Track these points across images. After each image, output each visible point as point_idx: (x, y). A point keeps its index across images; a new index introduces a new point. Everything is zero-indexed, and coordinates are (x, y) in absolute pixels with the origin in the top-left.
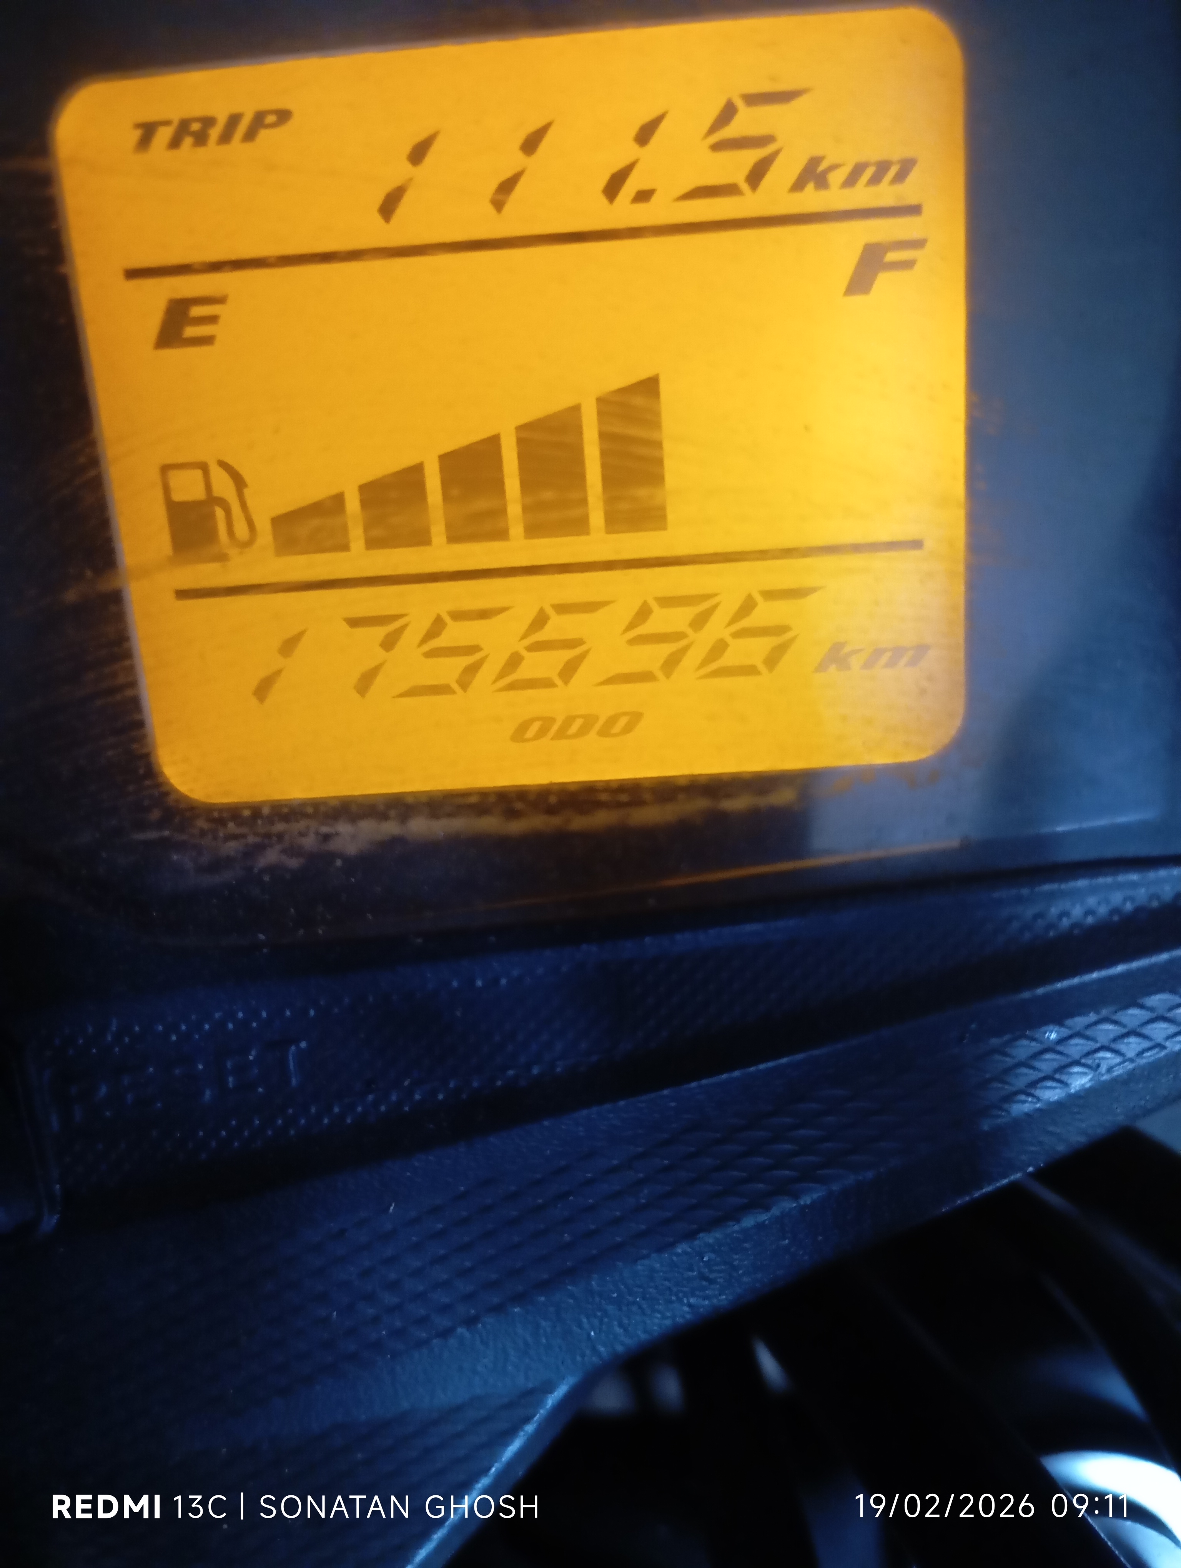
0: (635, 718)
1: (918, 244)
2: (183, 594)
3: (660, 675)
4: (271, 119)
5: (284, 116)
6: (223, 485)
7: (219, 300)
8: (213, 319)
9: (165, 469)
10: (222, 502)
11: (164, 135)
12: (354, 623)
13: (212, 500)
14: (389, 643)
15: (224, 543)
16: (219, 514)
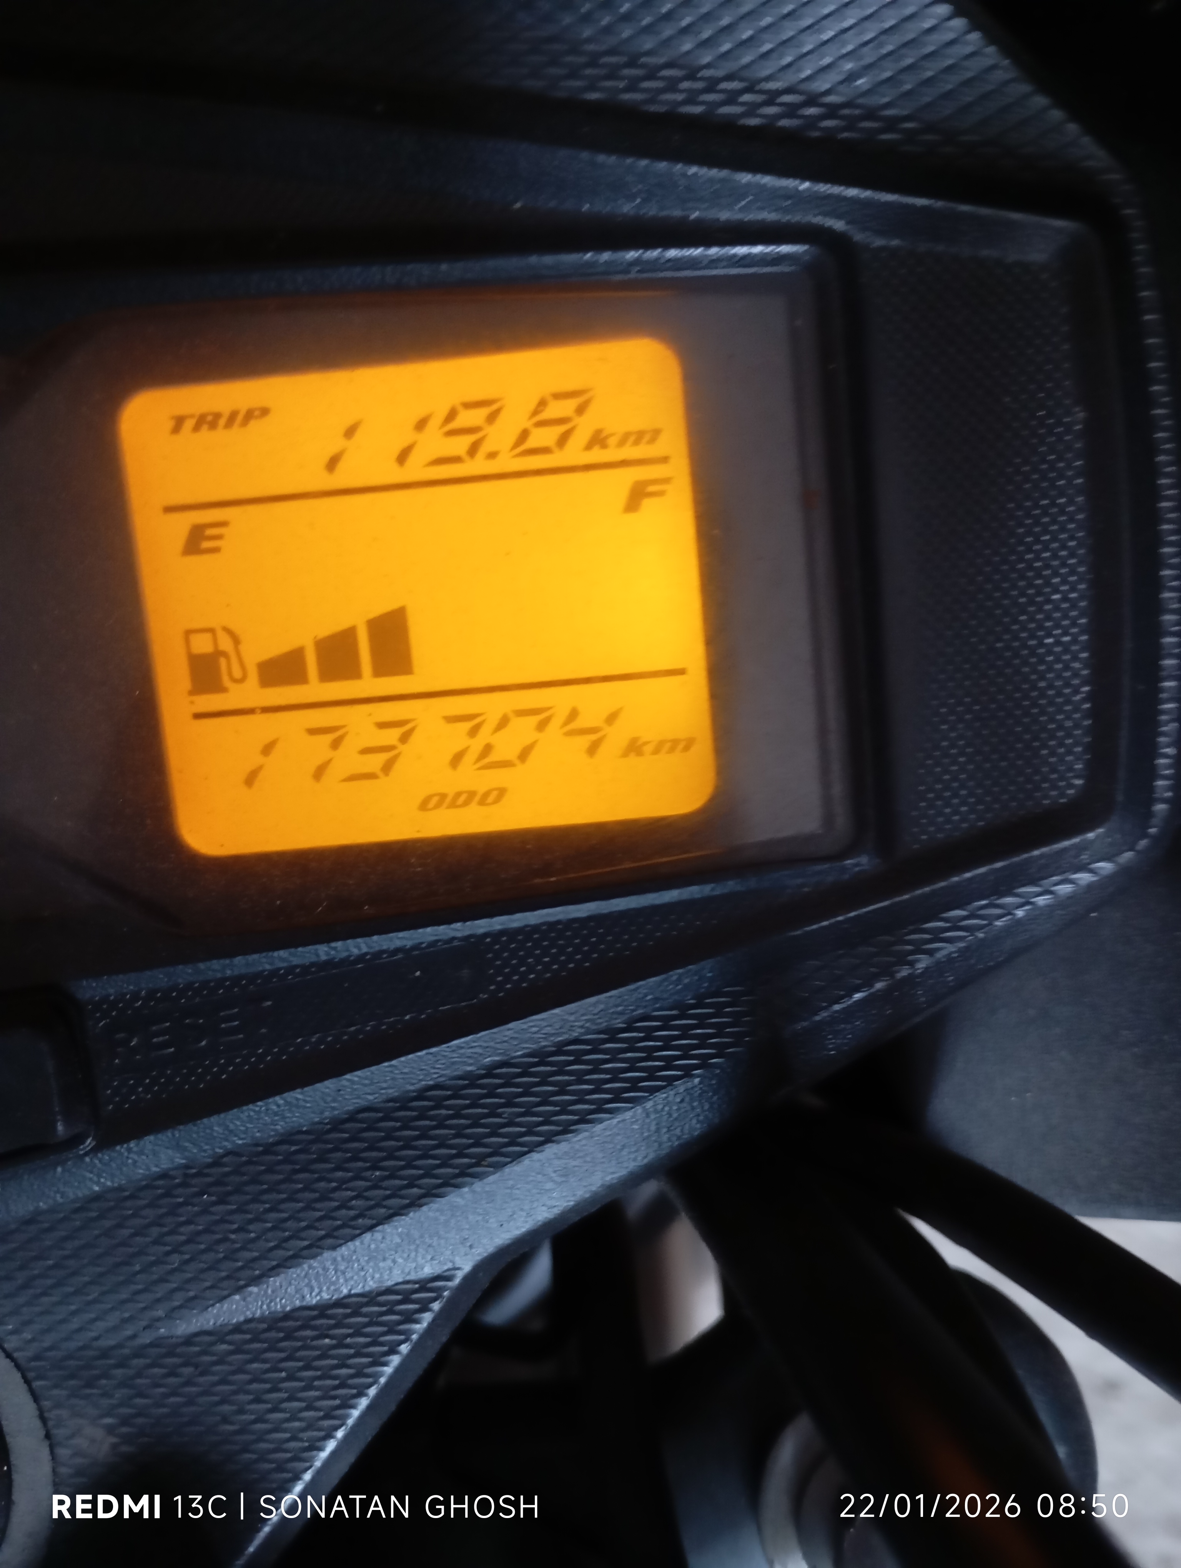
0: (502, 792)
1: (667, 481)
2: (198, 716)
3: (517, 762)
4: (257, 413)
5: (265, 412)
6: (225, 644)
7: (223, 524)
8: (219, 537)
9: (188, 633)
10: (224, 654)
11: (189, 424)
12: (313, 732)
13: (218, 654)
14: (336, 744)
15: (226, 681)
16: (223, 662)
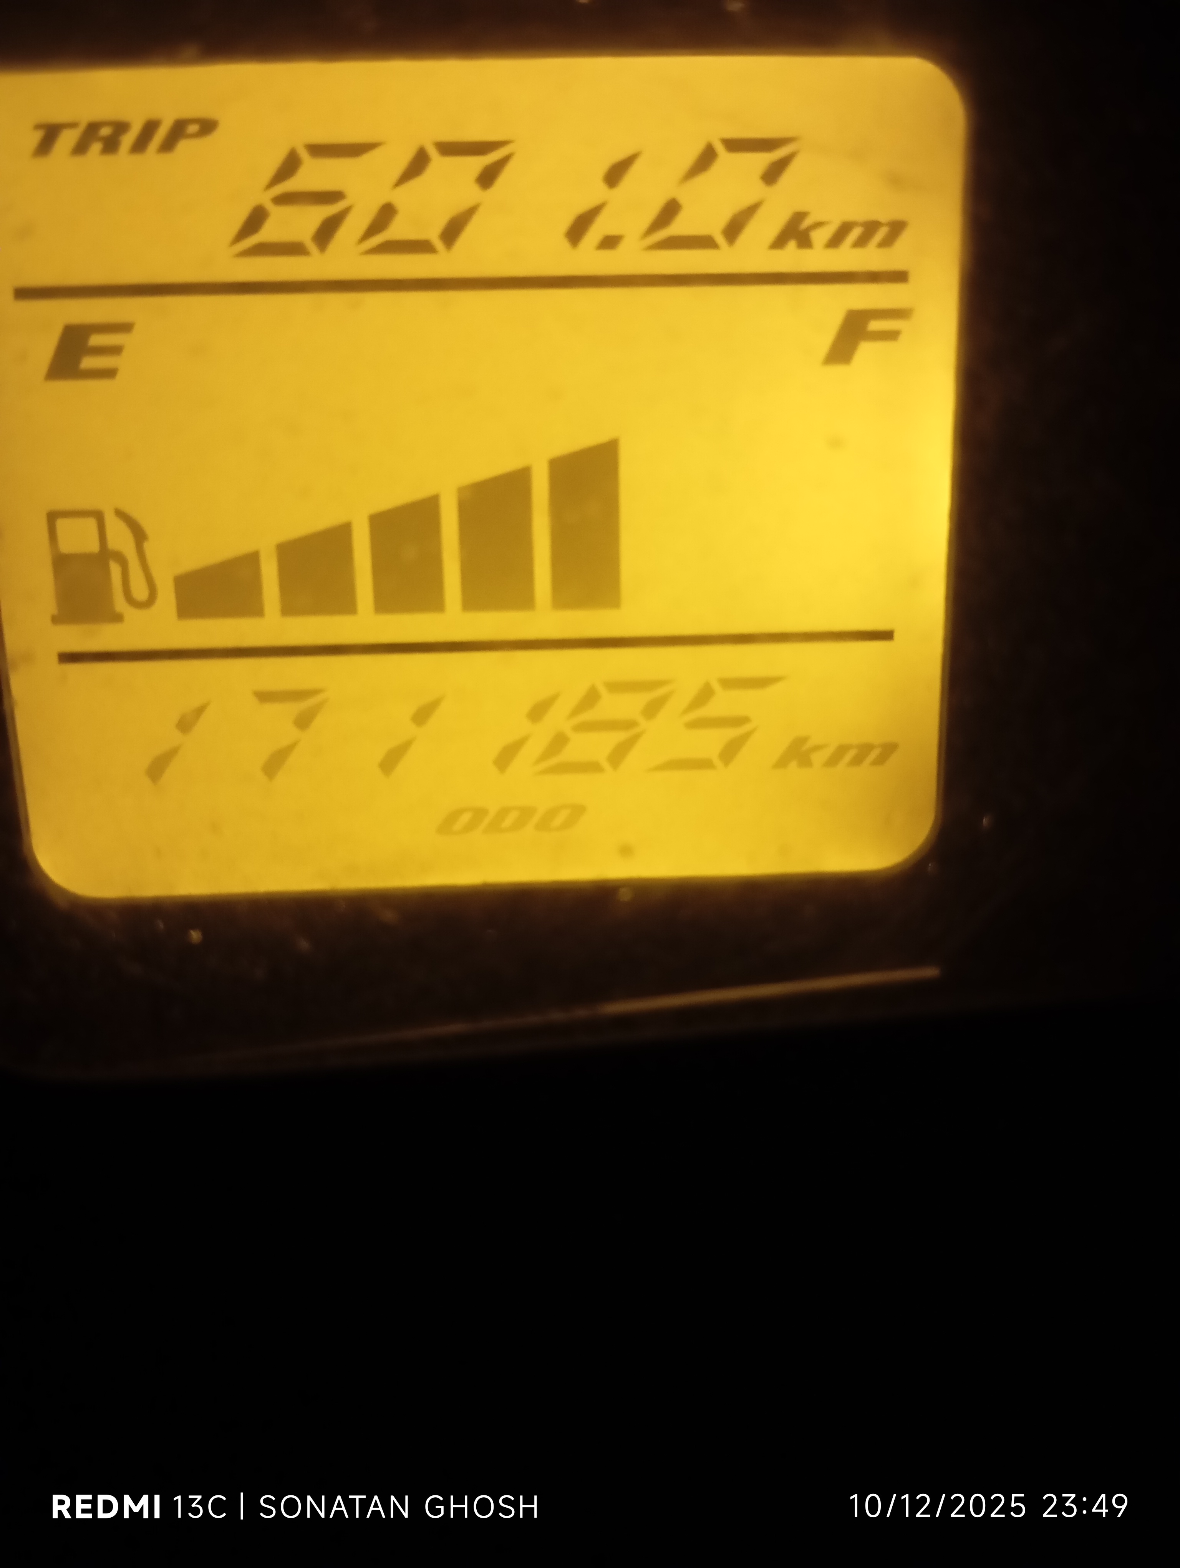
0: (578, 811)
1: (904, 313)
2: (68, 658)
3: (605, 765)
4: (193, 128)
5: (207, 127)
6: (120, 540)
7: (125, 328)
8: (116, 350)
9: (53, 516)
10: (118, 556)
11: (68, 139)
12: (264, 697)
13: (107, 554)
14: (303, 721)
15: (120, 604)
16: (115, 570)
